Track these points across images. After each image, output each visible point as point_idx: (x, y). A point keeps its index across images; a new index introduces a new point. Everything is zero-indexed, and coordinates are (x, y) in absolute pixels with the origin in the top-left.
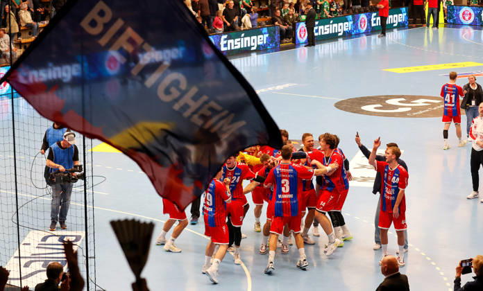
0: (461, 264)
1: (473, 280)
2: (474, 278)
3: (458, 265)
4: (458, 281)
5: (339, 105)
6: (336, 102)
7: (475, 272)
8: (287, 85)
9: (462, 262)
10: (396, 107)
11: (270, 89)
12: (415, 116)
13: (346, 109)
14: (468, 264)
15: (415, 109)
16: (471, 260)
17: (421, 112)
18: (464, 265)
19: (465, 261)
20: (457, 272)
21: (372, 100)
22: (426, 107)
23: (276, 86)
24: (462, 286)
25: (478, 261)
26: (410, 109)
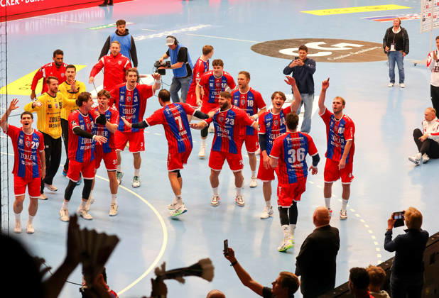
0: (393, 216)
1: (405, 233)
2: (405, 231)
3: (390, 218)
4: (389, 234)
5: (256, 48)
6: (253, 44)
7: (407, 225)
8: (201, 27)
9: (394, 214)
10: (316, 51)
11: (183, 30)
12: (335, 61)
13: (263, 53)
14: (400, 217)
15: (336, 53)
16: (403, 212)
17: (342, 57)
18: (396, 217)
19: (398, 214)
20: (389, 225)
21: (291, 43)
22: (347, 52)
23: (189, 27)
24: (393, 239)
25: (410, 214)
26: (330, 53)
